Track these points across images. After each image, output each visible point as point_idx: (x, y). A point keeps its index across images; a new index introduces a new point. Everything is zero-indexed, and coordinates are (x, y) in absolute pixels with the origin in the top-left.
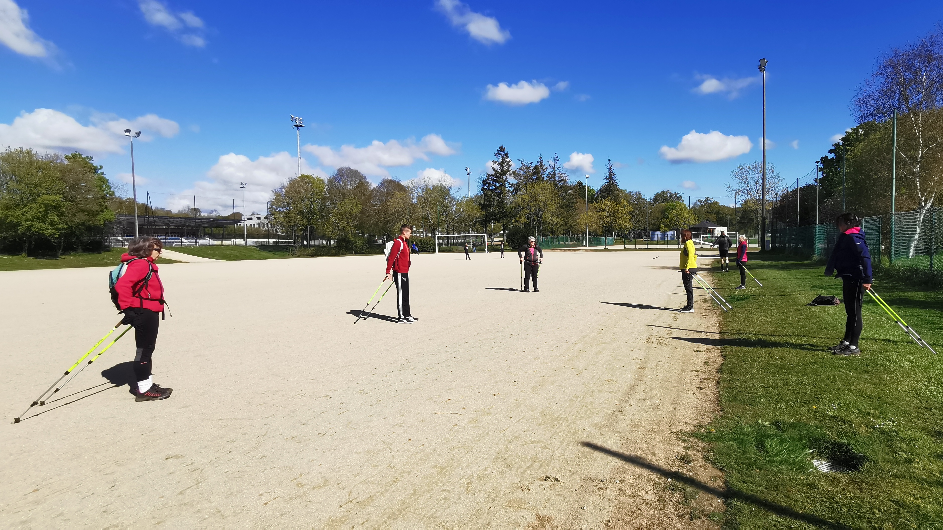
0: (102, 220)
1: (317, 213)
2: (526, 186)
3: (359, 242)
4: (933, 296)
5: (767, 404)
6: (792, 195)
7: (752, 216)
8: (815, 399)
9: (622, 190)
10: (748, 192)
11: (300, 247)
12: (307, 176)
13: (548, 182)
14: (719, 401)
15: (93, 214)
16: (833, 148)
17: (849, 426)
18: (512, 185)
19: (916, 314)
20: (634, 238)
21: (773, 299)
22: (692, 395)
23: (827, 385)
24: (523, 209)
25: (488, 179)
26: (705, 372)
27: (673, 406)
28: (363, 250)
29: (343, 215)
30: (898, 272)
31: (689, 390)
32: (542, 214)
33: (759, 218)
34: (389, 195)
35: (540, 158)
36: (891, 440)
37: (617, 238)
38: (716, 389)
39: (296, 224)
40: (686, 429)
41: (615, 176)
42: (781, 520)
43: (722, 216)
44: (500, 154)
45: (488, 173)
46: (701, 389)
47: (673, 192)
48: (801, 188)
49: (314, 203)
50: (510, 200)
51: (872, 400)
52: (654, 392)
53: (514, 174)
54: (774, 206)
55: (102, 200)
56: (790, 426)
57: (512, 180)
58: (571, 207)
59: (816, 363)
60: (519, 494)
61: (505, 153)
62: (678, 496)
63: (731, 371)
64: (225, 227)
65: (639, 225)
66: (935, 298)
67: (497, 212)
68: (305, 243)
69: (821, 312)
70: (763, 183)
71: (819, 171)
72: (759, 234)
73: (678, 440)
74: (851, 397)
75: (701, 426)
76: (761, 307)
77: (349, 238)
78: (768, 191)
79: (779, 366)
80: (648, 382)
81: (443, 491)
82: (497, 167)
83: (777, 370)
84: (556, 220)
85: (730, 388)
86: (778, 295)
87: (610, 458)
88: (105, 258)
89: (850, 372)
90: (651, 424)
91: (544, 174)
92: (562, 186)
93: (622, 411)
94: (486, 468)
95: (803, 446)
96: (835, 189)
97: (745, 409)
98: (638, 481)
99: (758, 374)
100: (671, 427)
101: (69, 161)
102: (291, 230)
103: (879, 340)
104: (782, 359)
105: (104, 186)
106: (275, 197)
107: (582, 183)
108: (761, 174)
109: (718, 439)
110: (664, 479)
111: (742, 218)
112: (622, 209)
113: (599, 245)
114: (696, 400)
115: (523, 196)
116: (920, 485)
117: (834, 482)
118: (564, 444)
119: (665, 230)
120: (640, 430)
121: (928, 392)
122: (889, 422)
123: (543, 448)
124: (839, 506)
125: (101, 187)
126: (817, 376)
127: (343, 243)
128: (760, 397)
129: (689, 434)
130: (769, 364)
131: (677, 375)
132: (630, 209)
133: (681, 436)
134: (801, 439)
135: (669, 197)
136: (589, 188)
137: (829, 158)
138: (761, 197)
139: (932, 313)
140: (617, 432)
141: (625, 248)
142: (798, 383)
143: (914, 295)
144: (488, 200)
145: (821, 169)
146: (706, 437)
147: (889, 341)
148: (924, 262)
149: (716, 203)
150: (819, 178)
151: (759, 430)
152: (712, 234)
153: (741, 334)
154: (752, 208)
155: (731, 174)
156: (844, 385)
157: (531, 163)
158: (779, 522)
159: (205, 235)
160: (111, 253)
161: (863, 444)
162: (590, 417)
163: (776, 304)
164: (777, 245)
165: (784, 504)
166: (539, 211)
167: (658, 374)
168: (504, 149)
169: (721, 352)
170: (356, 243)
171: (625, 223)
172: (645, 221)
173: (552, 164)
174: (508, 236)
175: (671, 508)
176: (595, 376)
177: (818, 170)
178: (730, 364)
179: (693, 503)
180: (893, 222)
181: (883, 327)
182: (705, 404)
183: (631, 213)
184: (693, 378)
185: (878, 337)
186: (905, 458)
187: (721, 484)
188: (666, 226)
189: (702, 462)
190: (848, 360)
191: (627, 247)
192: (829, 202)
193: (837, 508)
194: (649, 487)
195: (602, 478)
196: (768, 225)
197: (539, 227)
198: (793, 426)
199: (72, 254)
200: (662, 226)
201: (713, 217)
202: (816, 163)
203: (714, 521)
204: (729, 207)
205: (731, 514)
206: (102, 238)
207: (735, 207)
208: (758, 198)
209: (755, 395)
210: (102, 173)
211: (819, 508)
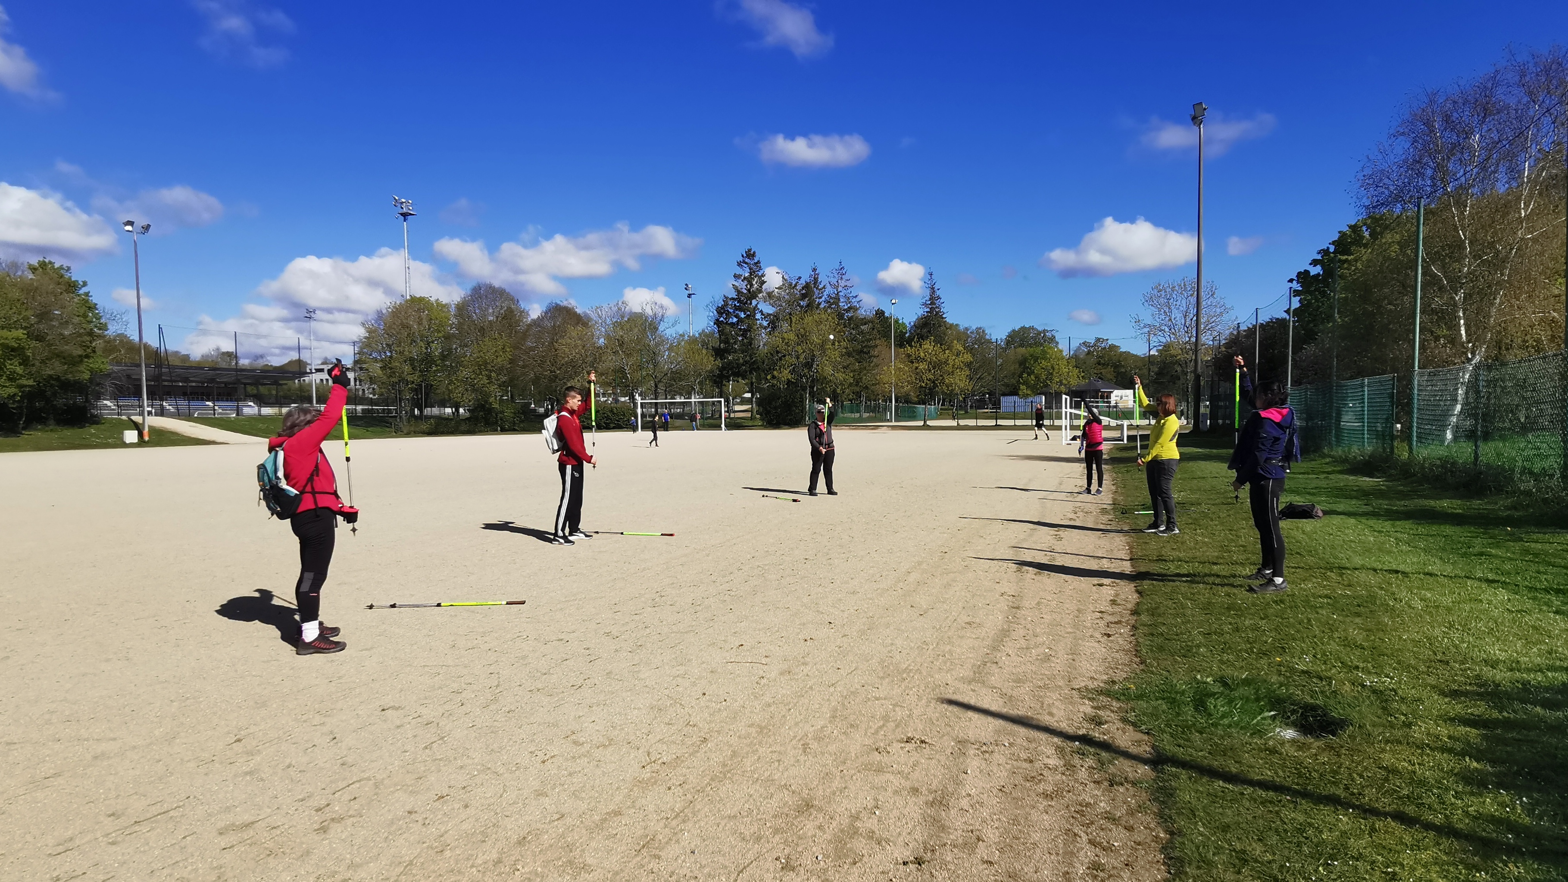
0: (88, 372)
1: (438, 362)
2: (790, 318)
3: (509, 411)
4: (1476, 507)
5: (1209, 654)
6: (1246, 336)
7: (1176, 371)
8: (1279, 649)
9: (952, 325)
10: (1170, 330)
11: (409, 419)
12: (421, 299)
13: (826, 311)
14: (1137, 650)
15: (75, 362)
16: (1319, 257)
17: (1328, 685)
18: (766, 316)
19: (1444, 534)
20: (971, 407)
21: (1213, 509)
22: (1096, 645)
23: (1298, 631)
24: (784, 356)
25: (726, 304)
26: (1113, 614)
27: (1070, 657)
28: (514, 423)
29: (482, 365)
30: (1423, 467)
31: (1091, 636)
32: (818, 366)
33: (1189, 374)
34: (557, 332)
35: (814, 270)
36: (1386, 700)
37: (943, 407)
38: (1132, 636)
39: (402, 380)
40: (1091, 685)
41: (942, 301)
42: (1230, 787)
43: (1123, 370)
44: (746, 263)
45: (726, 295)
46: (1109, 636)
47: (1040, 329)
48: (1262, 324)
49: (431, 345)
50: (763, 340)
51: (1362, 650)
52: (1039, 640)
53: (769, 297)
54: (1215, 355)
55: (88, 338)
56: (1242, 683)
57: (767, 308)
58: (865, 353)
59: (1282, 601)
60: (877, 757)
61: (756, 261)
62: (1090, 762)
63: (1152, 612)
64: (281, 385)
65: (982, 386)
66: (1479, 509)
67: (741, 361)
68: (416, 411)
69: (1292, 530)
70: (1197, 314)
71: (1294, 296)
72: (1188, 403)
73: (1082, 699)
74: (1333, 646)
75: (1114, 682)
76: (1195, 522)
77: (491, 404)
78: (1205, 328)
79: (1226, 606)
80: (1029, 626)
81: (771, 752)
82: (742, 285)
83: (1223, 610)
84: (840, 376)
85: (1153, 635)
86: (1223, 504)
87: (990, 719)
88: (92, 435)
89: (1333, 614)
90: (1042, 679)
91: (821, 298)
92: (850, 319)
93: (997, 663)
94: (822, 728)
95: (1261, 709)
96: (1321, 327)
97: (1176, 661)
98: (1034, 745)
99: (1193, 616)
100: (1071, 683)
101: (33, 273)
102: (393, 389)
103: (1381, 570)
104: (1230, 596)
105: (90, 315)
106: (367, 335)
107: (883, 313)
108: (1193, 300)
109: (1140, 697)
110: (1070, 744)
111: (1160, 374)
112: (954, 358)
113: (913, 418)
114: (1104, 650)
115: (785, 335)
116: (1420, 751)
117: (1302, 747)
118: (923, 701)
119: (1028, 395)
120: (1028, 686)
121: (1446, 640)
122: (1386, 679)
123: (895, 705)
124: (1308, 771)
125: (85, 316)
126: (1282, 619)
127: (481, 413)
128: (1198, 646)
129: (1097, 691)
130: (1209, 603)
131: (1071, 616)
132: (968, 357)
133: (1087, 693)
134: (1258, 700)
135: (1032, 337)
136: (897, 321)
137: (1311, 274)
138: (1194, 339)
139: (1470, 532)
140: (995, 688)
141: (958, 424)
142: (1255, 628)
143: (1445, 504)
144: (726, 342)
145: (1297, 293)
146: (1123, 695)
147: (1397, 572)
148: (1465, 452)
149: (1113, 347)
150: (1292, 309)
151: (1198, 687)
152: (1107, 402)
153: (1165, 560)
154: (1178, 358)
155: (1142, 299)
156: (1323, 632)
157: (800, 278)
158: (1228, 789)
159: (248, 397)
160: (102, 427)
161: (1346, 706)
162: (952, 669)
163: (1219, 517)
164: (1220, 422)
165: (1234, 770)
166: (813, 360)
167: (1042, 616)
168: (754, 255)
169: (1135, 587)
170: (502, 412)
171: (960, 381)
172: (990, 378)
173: (834, 281)
174: (760, 403)
175: (1083, 774)
176: (948, 617)
177: (1292, 295)
178: (1150, 603)
179: (1112, 769)
180: (1416, 386)
181: (1389, 552)
182: (1117, 656)
183: (969, 365)
184: (1096, 622)
185: (1380, 567)
186: (1404, 722)
187: (1148, 749)
188: (1028, 387)
189: (1120, 725)
190: (1330, 598)
191: (963, 422)
192: (1310, 349)
193: (1305, 774)
194: (1051, 751)
195: (985, 741)
196: (1204, 387)
197: (812, 387)
198: (1247, 682)
199: (39, 427)
200: (1022, 387)
201: (1108, 372)
202: (1289, 281)
203: (1141, 787)
204: (1136, 356)
205: (1163, 781)
206: (87, 401)
207: (1148, 354)
208: (1187, 339)
209: (1190, 644)
210: (87, 294)
211: (1281, 773)
